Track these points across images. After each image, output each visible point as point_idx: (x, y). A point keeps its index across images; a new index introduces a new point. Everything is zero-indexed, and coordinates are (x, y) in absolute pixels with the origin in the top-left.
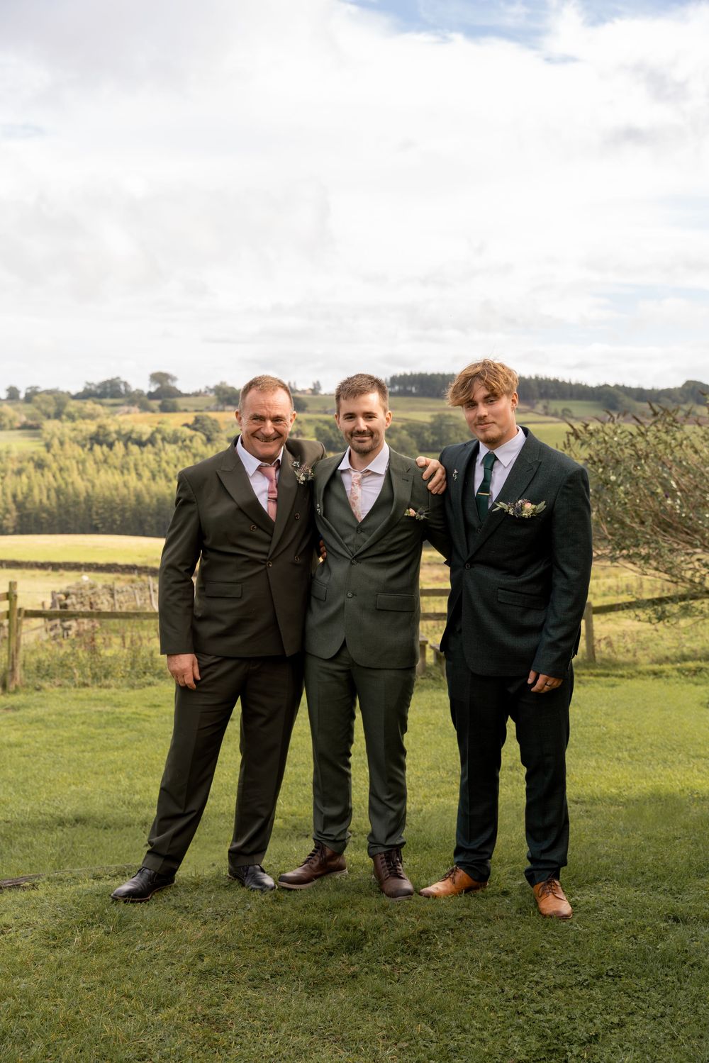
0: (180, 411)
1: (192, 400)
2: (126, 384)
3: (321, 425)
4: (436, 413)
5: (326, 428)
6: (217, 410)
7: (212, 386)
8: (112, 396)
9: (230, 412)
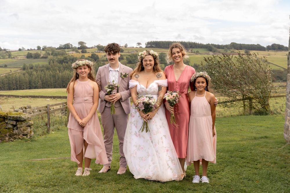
0: (87, 53)
1: (91, 49)
2: (71, 45)
3: (127, 56)
4: (161, 53)
5: (129, 57)
6: (98, 52)
7: (96, 46)
8: (68, 49)
9: (102, 53)
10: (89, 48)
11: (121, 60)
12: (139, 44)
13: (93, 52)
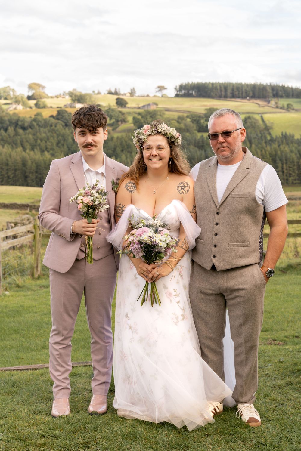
0: (47, 107)
1: (55, 100)
2: (13, 90)
3: (136, 116)
4: (208, 108)
5: (140, 117)
8: (6, 99)
10: (52, 97)
11: (122, 123)
12: (161, 88)
13: (60, 106)
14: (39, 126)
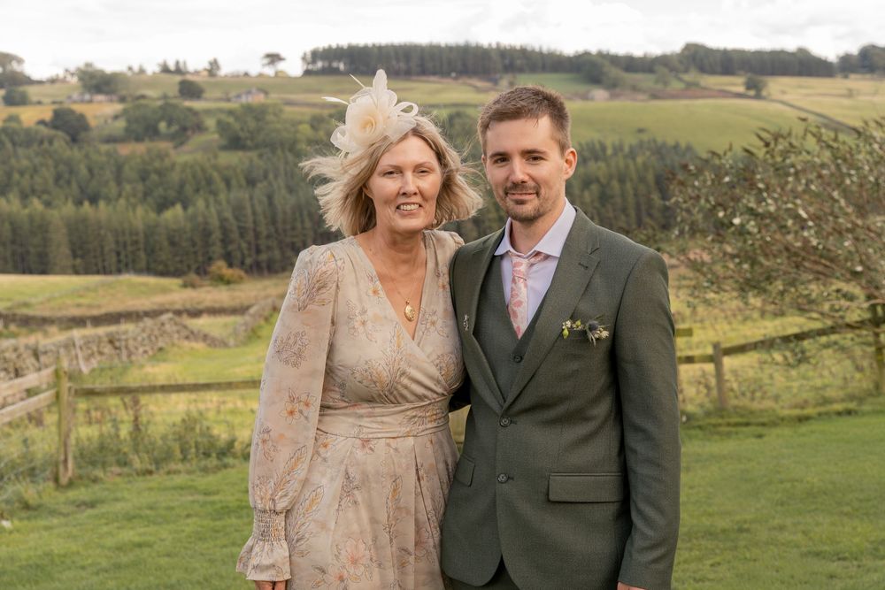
0: (31, 103)
1: (48, 89)
3: (223, 117)
5: (231, 120)
6: (82, 101)
7: (72, 69)
9: (100, 102)
10: (40, 82)
11: (194, 132)
12: (274, 58)
13: (59, 99)
14: (14, 144)
